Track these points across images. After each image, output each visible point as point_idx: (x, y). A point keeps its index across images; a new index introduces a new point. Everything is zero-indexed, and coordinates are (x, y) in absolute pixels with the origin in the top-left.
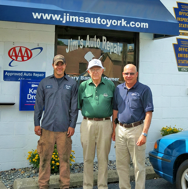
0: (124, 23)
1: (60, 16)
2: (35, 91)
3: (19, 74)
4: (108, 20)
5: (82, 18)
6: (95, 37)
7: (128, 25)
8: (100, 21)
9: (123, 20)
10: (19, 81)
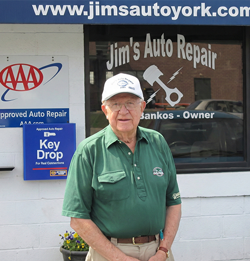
0: (205, 11)
1: (82, 7)
2: (51, 144)
3: (21, 115)
4: (173, 8)
5: (123, 8)
6: (163, 36)
7: (214, 14)
8: (159, 11)
9: (203, 5)
10: (22, 126)
